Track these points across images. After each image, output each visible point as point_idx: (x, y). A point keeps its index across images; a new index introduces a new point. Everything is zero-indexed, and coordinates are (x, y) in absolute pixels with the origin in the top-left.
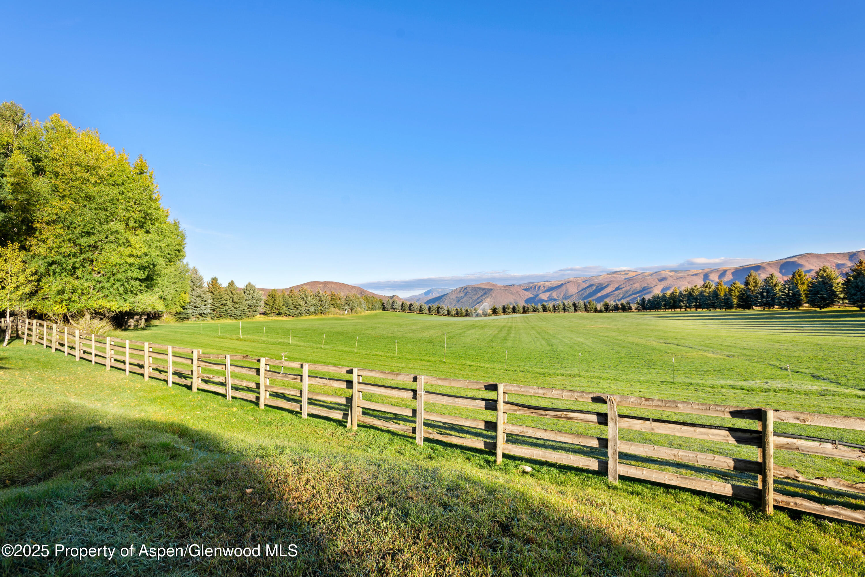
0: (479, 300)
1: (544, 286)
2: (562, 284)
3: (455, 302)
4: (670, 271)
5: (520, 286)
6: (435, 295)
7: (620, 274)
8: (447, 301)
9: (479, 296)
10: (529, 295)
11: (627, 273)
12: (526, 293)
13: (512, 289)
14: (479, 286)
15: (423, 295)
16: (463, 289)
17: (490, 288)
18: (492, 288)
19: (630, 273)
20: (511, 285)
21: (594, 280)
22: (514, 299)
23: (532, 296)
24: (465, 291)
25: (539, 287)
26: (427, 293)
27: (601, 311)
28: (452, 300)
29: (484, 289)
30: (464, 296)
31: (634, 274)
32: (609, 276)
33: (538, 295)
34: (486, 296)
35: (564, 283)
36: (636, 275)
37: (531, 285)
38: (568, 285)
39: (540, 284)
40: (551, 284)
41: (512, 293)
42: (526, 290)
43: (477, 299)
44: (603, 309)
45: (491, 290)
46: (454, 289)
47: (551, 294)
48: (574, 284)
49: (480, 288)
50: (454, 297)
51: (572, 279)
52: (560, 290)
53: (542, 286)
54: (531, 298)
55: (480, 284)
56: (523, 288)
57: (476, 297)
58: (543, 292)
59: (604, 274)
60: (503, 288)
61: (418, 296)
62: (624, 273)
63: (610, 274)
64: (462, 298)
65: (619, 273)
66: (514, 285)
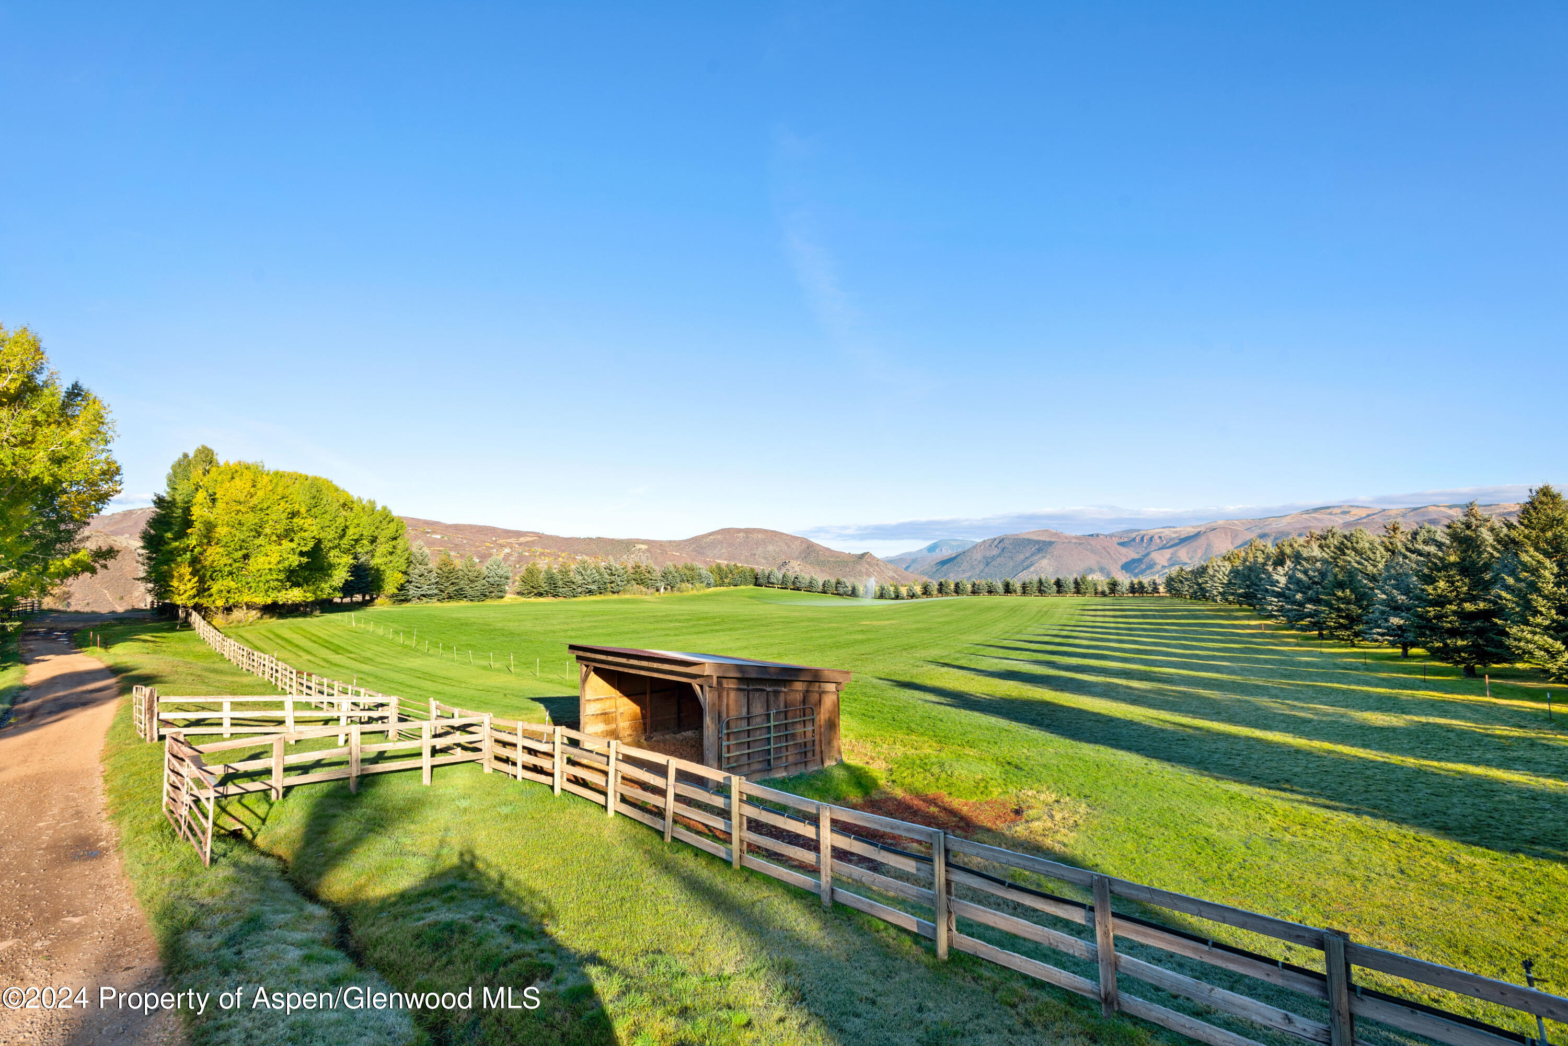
0: (1028, 562)
1: (1160, 537)
2: (1198, 535)
3: (981, 566)
4: (1450, 507)
5: (1111, 536)
6: (946, 553)
7: (1330, 514)
8: (965, 563)
9: (1027, 555)
10: (1131, 554)
11: (1347, 510)
12: (1123, 550)
13: (1093, 543)
14: (1027, 537)
15: (926, 552)
16: (996, 542)
17: (1048, 539)
18: (1053, 540)
19: (1354, 511)
20: (1092, 535)
21: (1270, 524)
22: (1098, 562)
23: (1136, 556)
24: (1000, 546)
25: (1151, 538)
26: (932, 549)
27: (1103, 594)
28: (976, 563)
29: (1037, 542)
30: (999, 555)
31: (1363, 513)
32: (1304, 516)
33: (1148, 554)
34: (1040, 556)
35: (1203, 529)
36: (1368, 516)
37: (1134, 535)
38: (1211, 536)
39: (1151, 532)
40: (1175, 532)
41: (1093, 551)
42: (1122, 544)
43: (1024, 561)
44: (1107, 591)
45: (1050, 543)
46: (979, 540)
47: (1176, 551)
48: (1226, 534)
49: (1029, 540)
50: (979, 556)
51: (1221, 522)
52: (1194, 544)
53: (1156, 537)
54: (1134, 561)
55: (1029, 533)
56: (1116, 540)
57: (1022, 557)
58: (1160, 549)
59: (1295, 512)
60: (1074, 541)
61: (914, 553)
62: (1339, 511)
63: (1307, 512)
64: (993, 558)
65: (1329, 511)
66: (1097, 535)
